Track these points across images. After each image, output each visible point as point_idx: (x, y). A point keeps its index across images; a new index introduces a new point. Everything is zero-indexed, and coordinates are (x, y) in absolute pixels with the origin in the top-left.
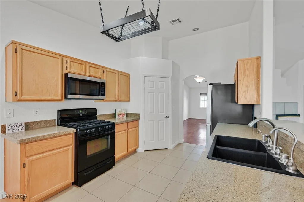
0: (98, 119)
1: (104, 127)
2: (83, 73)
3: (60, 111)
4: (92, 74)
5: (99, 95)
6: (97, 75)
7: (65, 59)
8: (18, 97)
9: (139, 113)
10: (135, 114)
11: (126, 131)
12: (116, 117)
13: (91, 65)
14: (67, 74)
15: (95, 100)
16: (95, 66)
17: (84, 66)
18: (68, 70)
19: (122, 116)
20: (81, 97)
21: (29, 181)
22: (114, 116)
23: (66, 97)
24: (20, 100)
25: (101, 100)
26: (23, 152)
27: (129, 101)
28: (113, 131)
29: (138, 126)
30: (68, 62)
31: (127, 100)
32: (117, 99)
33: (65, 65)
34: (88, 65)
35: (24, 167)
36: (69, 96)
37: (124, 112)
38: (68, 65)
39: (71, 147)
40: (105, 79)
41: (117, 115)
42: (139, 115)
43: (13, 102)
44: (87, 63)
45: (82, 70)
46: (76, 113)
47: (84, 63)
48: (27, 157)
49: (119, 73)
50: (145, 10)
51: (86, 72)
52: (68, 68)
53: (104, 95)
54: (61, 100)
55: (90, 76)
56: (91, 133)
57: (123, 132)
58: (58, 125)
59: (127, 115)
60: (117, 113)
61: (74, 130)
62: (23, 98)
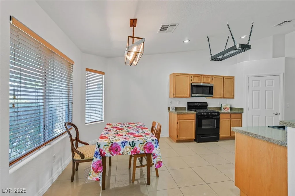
0: (208, 109)
1: (212, 114)
2: (199, 82)
3: (188, 102)
4: (205, 81)
5: (209, 94)
6: (208, 82)
7: (191, 76)
8: (175, 96)
9: (243, 108)
10: (239, 108)
11: (230, 120)
12: (222, 110)
13: (204, 76)
14: (192, 83)
15: (206, 97)
16: (207, 76)
17: (200, 78)
18: (192, 81)
19: (227, 109)
20: (197, 95)
21: (179, 130)
22: (220, 108)
23: (191, 96)
24: (175, 97)
25: (210, 97)
26: (178, 118)
27: (233, 98)
28: (218, 117)
29: (241, 118)
30: (192, 77)
31: (231, 97)
32: (222, 96)
33: (191, 79)
34: (202, 77)
35: (178, 124)
36: (193, 95)
37: (229, 106)
38: (192, 79)
39: (194, 121)
40: (213, 83)
41: (222, 108)
42: (242, 109)
43: (173, 98)
44: (202, 75)
45: (199, 80)
46: (196, 104)
47: (200, 76)
48: (179, 120)
49: (224, 78)
50: (236, 45)
51: (201, 81)
52: (192, 80)
53: (212, 94)
54: (189, 97)
55: (203, 83)
56: (204, 115)
57: (226, 120)
58: (187, 110)
59: (231, 109)
60: (223, 106)
61: (196, 113)
62: (176, 96)
